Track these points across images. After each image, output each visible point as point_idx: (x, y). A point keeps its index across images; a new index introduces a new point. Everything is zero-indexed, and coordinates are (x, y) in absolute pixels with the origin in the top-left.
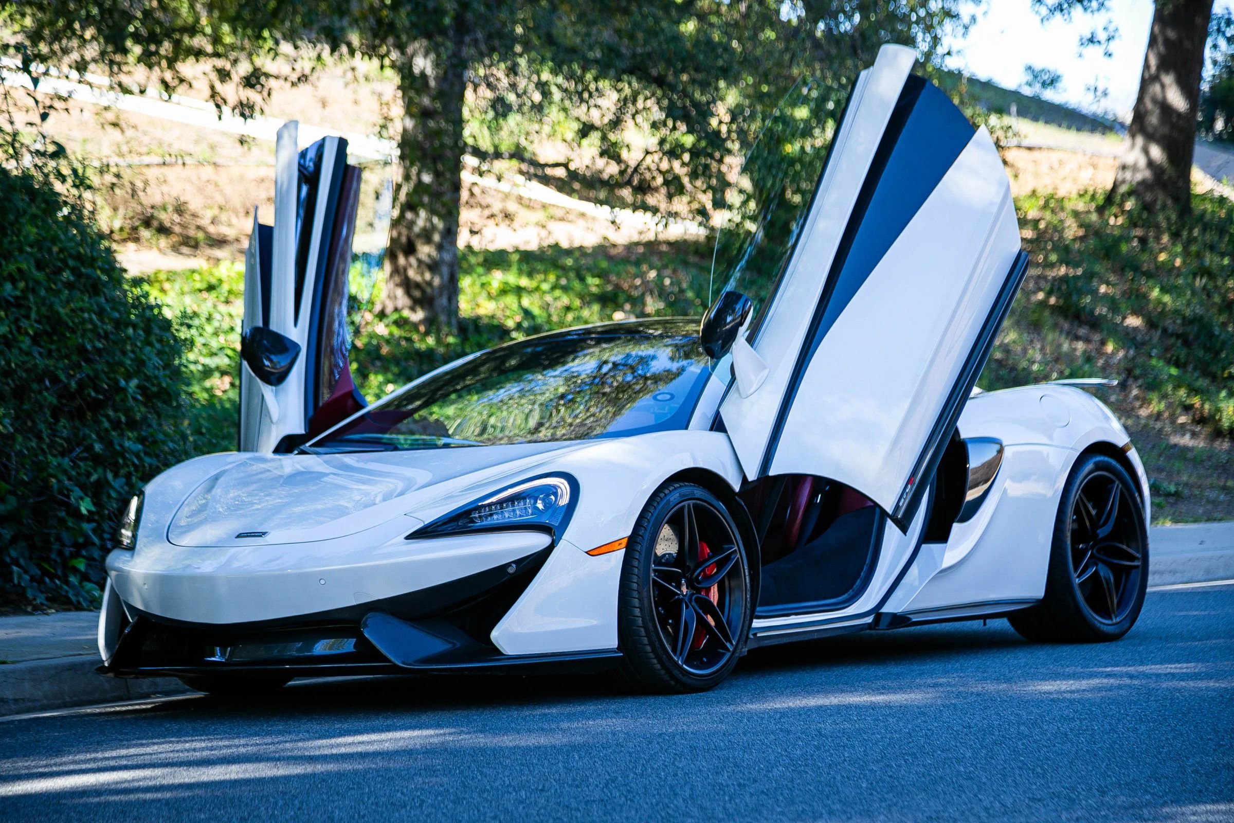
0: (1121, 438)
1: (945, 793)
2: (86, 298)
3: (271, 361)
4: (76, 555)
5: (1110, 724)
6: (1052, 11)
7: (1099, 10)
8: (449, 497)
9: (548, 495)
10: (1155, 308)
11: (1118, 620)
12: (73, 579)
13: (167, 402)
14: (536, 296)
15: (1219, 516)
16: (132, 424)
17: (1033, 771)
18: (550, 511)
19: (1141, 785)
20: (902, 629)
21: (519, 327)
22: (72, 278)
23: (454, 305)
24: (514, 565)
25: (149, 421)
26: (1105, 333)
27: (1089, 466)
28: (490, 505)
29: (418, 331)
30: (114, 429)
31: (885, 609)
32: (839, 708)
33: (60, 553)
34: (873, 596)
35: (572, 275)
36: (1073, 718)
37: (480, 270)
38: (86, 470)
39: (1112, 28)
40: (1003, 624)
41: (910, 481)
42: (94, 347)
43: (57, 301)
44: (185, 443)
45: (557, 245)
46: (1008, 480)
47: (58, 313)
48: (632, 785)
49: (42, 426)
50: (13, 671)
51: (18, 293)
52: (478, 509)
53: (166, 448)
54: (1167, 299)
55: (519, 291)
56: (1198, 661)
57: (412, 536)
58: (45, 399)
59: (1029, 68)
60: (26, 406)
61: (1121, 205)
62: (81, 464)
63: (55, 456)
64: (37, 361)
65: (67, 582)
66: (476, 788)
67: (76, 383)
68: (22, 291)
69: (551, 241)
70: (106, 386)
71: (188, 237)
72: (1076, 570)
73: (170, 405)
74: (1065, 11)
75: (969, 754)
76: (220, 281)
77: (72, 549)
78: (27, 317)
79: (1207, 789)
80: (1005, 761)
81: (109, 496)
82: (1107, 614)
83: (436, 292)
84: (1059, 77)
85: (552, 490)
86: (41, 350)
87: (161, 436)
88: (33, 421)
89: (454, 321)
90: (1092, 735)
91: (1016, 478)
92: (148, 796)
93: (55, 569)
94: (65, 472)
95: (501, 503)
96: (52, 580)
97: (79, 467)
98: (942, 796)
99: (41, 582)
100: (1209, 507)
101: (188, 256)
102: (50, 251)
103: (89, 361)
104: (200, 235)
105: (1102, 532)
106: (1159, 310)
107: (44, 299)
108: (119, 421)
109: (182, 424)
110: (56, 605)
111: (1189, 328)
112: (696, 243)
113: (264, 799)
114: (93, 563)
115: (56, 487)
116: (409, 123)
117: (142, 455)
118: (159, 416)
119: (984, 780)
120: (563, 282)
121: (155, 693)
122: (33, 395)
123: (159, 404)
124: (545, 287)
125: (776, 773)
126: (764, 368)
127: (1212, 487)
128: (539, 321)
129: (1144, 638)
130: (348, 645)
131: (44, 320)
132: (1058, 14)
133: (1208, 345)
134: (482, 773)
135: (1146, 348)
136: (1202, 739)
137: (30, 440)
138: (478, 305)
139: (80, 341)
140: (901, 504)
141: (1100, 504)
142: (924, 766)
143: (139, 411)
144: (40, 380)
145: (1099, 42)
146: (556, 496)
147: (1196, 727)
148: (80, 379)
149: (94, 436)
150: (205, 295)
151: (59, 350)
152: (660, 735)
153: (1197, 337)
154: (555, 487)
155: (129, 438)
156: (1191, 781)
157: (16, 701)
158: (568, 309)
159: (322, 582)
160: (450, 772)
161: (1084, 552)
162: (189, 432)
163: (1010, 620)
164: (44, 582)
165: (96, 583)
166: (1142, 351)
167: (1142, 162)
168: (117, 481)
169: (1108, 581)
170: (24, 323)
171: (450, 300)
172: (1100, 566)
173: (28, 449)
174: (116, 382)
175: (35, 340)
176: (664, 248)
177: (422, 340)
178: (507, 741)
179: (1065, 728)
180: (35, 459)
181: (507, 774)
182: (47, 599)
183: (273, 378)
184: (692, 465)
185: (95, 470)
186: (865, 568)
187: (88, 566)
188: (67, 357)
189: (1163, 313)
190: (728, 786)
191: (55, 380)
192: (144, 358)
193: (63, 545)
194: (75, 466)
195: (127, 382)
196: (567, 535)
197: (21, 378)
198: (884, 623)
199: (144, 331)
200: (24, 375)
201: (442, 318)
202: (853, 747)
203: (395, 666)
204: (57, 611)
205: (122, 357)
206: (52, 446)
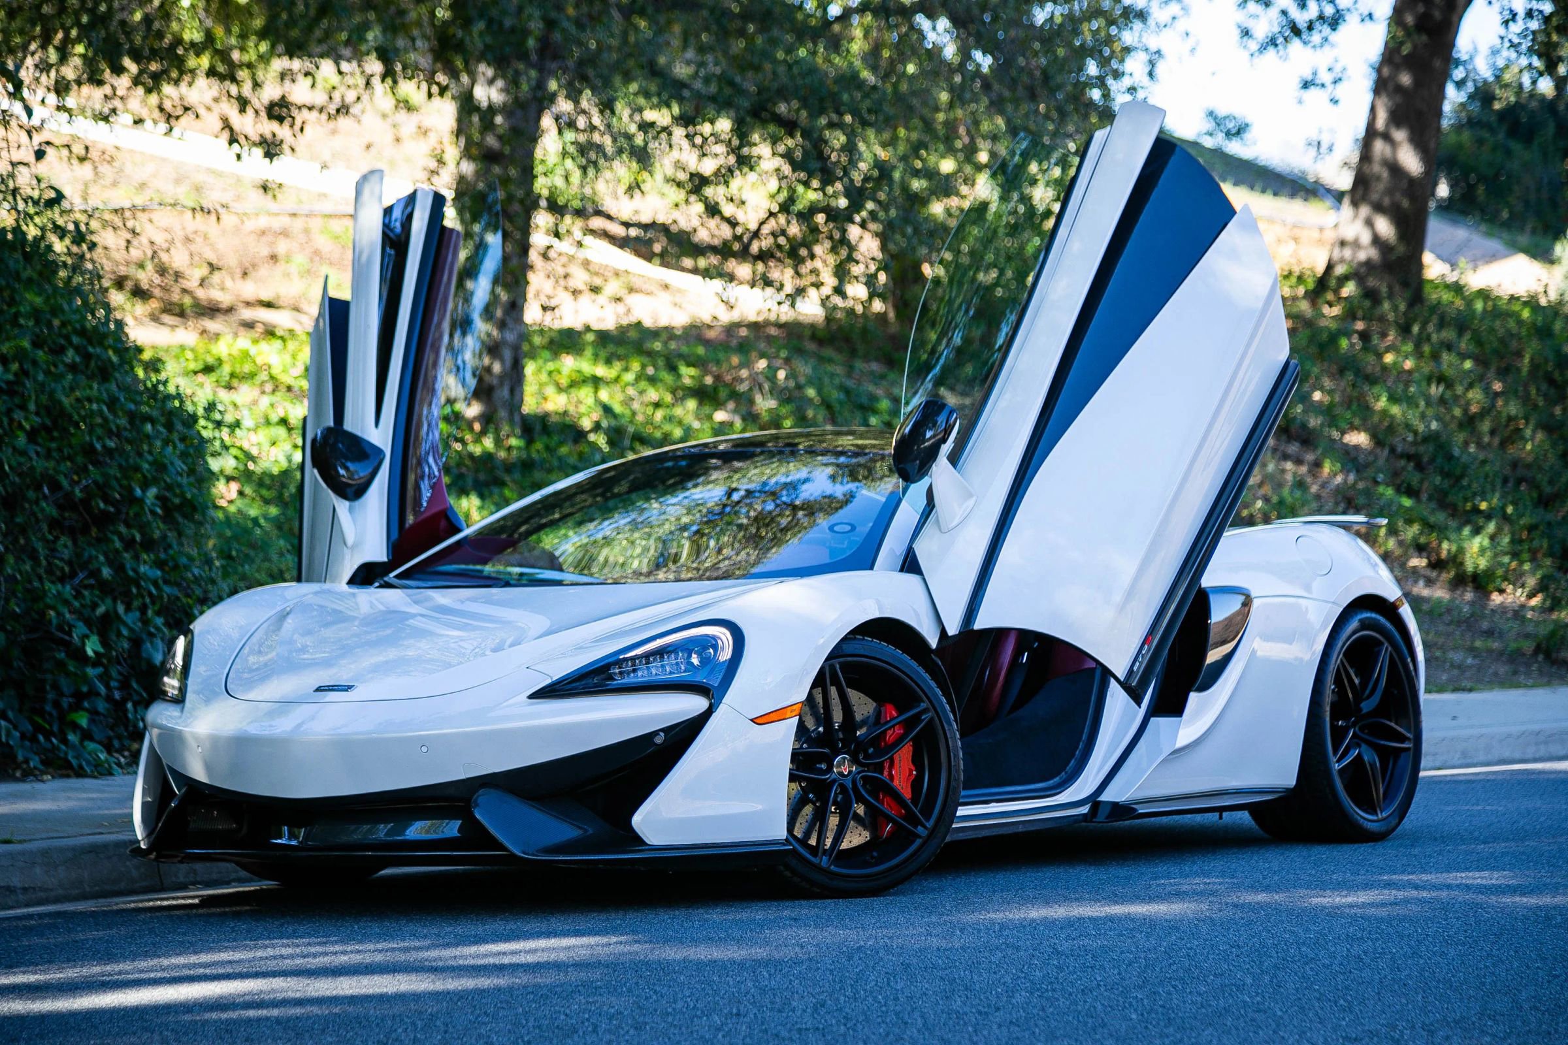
0: (1390, 591)
1: (1237, 1029)
2: (95, 386)
3: (347, 469)
4: (77, 707)
5: (1411, 947)
6: (1263, 48)
7: (1322, 46)
8: (580, 648)
9: (705, 648)
10: (1381, 421)
11: (1384, 815)
12: (71, 737)
13: (188, 517)
14: (617, 388)
15: (1469, 685)
16: (149, 544)
17: (1336, 1003)
18: (708, 668)
19: (1473, 1023)
20: (1127, 822)
21: (597, 427)
22: (78, 359)
23: (517, 398)
24: (662, 734)
25: (169, 540)
26: (1319, 451)
27: (1354, 624)
28: (633, 659)
29: (471, 429)
30: (126, 549)
31: (1105, 797)
32: (1070, 923)
33: (57, 704)
34: (1090, 780)
35: (661, 362)
36: (1362, 938)
37: (546, 354)
38: (92, 602)
39: (1338, 68)
40: (1244, 818)
41: (1146, 640)
42: (104, 446)
43: (59, 388)
44: (210, 569)
45: (639, 323)
46: (1258, 639)
47: (60, 403)
48: (847, 1010)
49: (39, 546)
50: (23, 853)
51: (10, 377)
52: (619, 663)
53: (190, 575)
54: (1395, 410)
55: (596, 381)
56: (1493, 869)
57: (536, 695)
58: (43, 510)
59: (1211, 114)
60: (19, 520)
61: (1336, 291)
62: (86, 593)
63: (53, 582)
64: (34, 463)
65: (65, 741)
66: (656, 1010)
67: (81, 491)
68: (16, 374)
69: (633, 319)
70: (117, 496)
71: (171, 304)
72: (1335, 751)
73: (192, 520)
74: (1280, 47)
75: (1249, 981)
76: (220, 361)
77: (71, 700)
78: (23, 407)
79: (1556, 1031)
80: (1297, 990)
81: (119, 634)
82: (1371, 808)
83: (495, 382)
84: (1247, 125)
85: (711, 643)
86: (39, 449)
87: (183, 560)
88: (27, 539)
89: (517, 418)
90: (1393, 960)
91: (1267, 638)
92: (251, 1013)
93: (51, 725)
94: (66, 602)
95: (647, 656)
96: (48, 739)
97: (83, 597)
98: (1234, 1032)
99: (33, 739)
100: (1456, 672)
101: (173, 327)
102: (49, 325)
103: (97, 463)
104: (187, 301)
105: (1367, 706)
106: (1386, 424)
107: (43, 385)
108: (133, 540)
109: (206, 544)
110: (51, 770)
111: (1422, 449)
112: (812, 326)
113: (398, 1020)
114: (97, 718)
115: (55, 621)
116: (468, 168)
117: (160, 582)
118: (180, 534)
119: (1279, 1013)
120: (650, 371)
121: (194, 884)
122: (27, 506)
123: (180, 519)
124: (629, 377)
125: (1019, 998)
126: (970, 495)
127: (1455, 648)
128: (624, 421)
129: (1415, 839)
130: (451, 828)
131: (43, 412)
132: (1271, 49)
133: (1446, 469)
134: (655, 992)
135: (1370, 472)
136: (1528, 967)
137: (24, 562)
138: (545, 399)
139: (87, 438)
140: (1135, 669)
141: (1365, 671)
142: (1200, 994)
143: (158, 528)
144: (38, 488)
145: (1323, 85)
146: (716, 650)
147: (1516, 952)
148: (86, 487)
149: (102, 558)
150: (201, 378)
151: (60, 450)
152: (859, 948)
153: (1432, 460)
154: (714, 638)
155: (145, 562)
156: (1533, 1019)
157: (25, 890)
158: (657, 405)
159: (424, 749)
160: (615, 990)
161: (1345, 730)
162: (214, 555)
163: (1251, 814)
164: (38, 741)
165: (100, 743)
166: (1365, 475)
167: (1366, 237)
168: (130, 615)
169: (1373, 765)
170: (18, 415)
171: (512, 391)
172: (1364, 747)
173: (21, 574)
174: (131, 490)
175: (32, 436)
176: (773, 331)
177: (478, 440)
178: (672, 953)
179: (1356, 950)
180: (29, 586)
181: (687, 993)
182: (43, 762)
183: (350, 491)
184: (877, 615)
185: (103, 601)
186: (1081, 745)
187: (92, 721)
188: (70, 458)
189: (1391, 429)
190: (966, 1014)
191: (55, 486)
192: (166, 461)
193: (62, 694)
194: (78, 595)
195: (144, 491)
196: (727, 699)
197: (13, 483)
198: (1102, 815)
199: (164, 426)
200: (17, 479)
201: (502, 413)
202: (1103, 967)
203: (513, 856)
204: (53, 777)
205: (138, 460)
206: (50, 571)
